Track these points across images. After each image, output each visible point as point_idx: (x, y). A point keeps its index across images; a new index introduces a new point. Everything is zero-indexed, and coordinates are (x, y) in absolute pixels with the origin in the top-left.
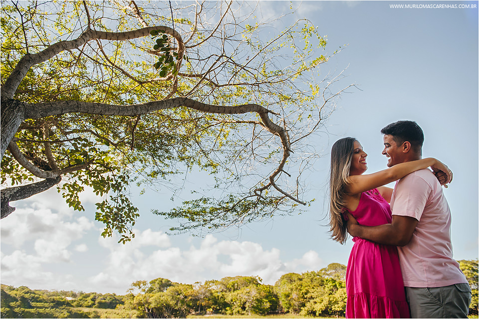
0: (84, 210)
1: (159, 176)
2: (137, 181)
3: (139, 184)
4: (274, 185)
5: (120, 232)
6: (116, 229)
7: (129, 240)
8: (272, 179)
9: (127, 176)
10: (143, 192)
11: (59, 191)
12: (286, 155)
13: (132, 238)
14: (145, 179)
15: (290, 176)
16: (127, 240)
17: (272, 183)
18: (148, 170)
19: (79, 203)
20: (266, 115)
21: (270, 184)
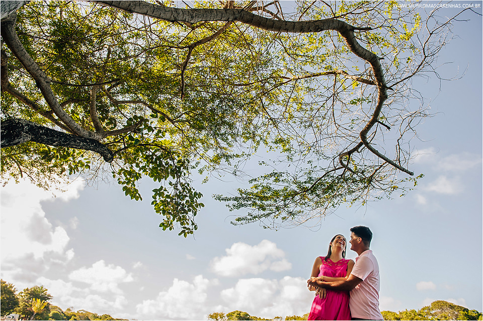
0: (141, 200)
1: (223, 160)
2: (200, 167)
3: (201, 172)
4: (367, 144)
5: (182, 224)
6: (177, 221)
7: (192, 232)
8: (363, 134)
9: (187, 160)
10: (205, 181)
11: (114, 176)
12: (383, 97)
13: (194, 230)
14: (208, 165)
15: (389, 128)
16: (188, 233)
17: (364, 142)
18: (211, 153)
19: (136, 190)
20: (351, 33)
21: (360, 145)
